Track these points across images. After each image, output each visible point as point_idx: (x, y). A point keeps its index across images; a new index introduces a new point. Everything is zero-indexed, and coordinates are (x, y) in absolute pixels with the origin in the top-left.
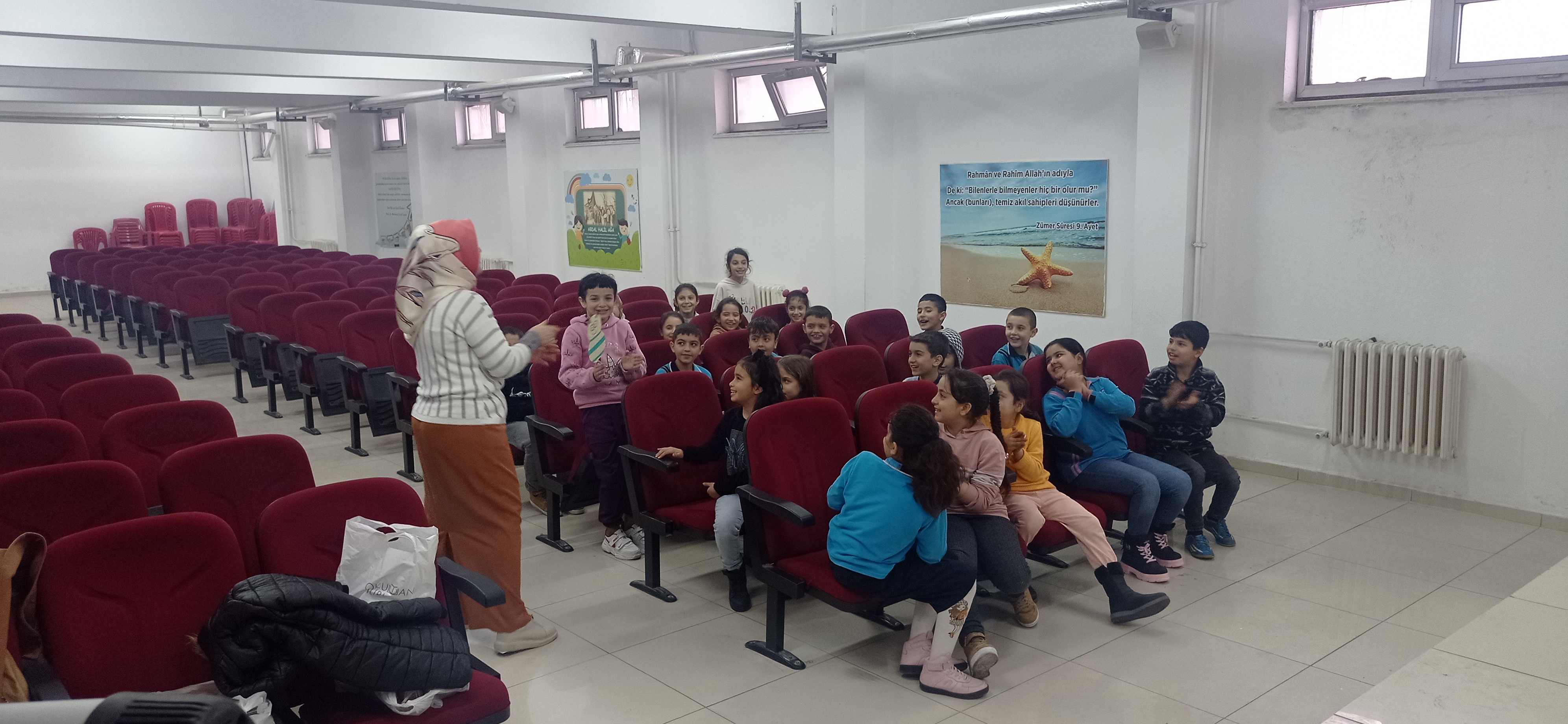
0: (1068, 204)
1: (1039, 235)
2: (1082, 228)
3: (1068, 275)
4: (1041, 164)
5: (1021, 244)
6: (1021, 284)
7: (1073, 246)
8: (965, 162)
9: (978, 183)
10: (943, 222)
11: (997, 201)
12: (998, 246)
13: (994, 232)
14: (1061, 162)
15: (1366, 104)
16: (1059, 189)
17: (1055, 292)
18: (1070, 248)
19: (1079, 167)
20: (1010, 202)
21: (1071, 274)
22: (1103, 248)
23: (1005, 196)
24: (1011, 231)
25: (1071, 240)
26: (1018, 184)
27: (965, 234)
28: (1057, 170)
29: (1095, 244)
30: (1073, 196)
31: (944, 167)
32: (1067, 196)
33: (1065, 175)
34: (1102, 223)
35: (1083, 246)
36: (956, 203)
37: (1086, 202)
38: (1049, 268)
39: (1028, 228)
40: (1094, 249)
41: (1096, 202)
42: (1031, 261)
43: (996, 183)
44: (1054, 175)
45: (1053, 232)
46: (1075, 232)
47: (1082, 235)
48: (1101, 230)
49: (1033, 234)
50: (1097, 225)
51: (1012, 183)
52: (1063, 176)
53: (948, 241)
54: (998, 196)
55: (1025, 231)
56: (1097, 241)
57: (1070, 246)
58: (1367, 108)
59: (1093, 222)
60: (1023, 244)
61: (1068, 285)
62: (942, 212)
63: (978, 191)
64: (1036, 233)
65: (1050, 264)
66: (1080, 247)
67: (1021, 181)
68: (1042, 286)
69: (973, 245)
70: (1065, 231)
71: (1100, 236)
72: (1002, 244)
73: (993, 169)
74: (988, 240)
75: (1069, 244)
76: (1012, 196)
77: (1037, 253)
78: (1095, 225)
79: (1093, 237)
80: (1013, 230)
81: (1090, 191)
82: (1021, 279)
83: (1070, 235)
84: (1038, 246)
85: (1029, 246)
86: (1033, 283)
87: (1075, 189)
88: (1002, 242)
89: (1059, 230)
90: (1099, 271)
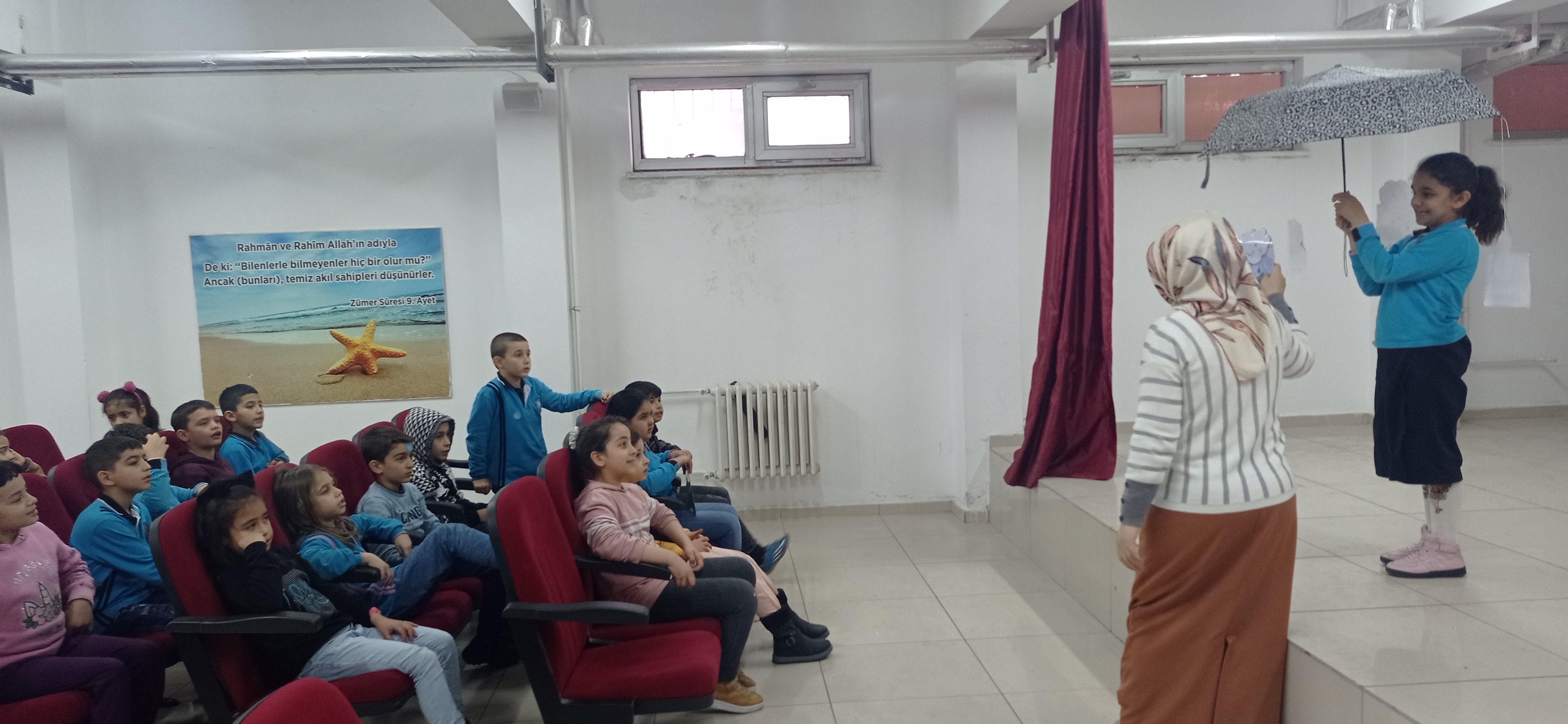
0: (393, 277)
1: (355, 315)
2: (414, 303)
3: (400, 356)
4: (350, 233)
5: (328, 326)
6: (333, 372)
7: (404, 324)
8: (230, 233)
9: (254, 256)
10: (200, 307)
11: (287, 277)
12: (295, 332)
13: (287, 315)
14: (378, 231)
15: (708, 177)
16: (379, 261)
17: (383, 377)
18: (400, 326)
19: (402, 236)
20: (308, 279)
21: (404, 355)
22: (444, 323)
23: (303, 271)
24: (312, 312)
25: (400, 317)
26: (319, 257)
27: (241, 320)
28: (372, 239)
29: (433, 319)
30: (399, 268)
31: (196, 240)
32: (389, 269)
33: (385, 245)
34: (440, 296)
35: (418, 323)
36: (221, 282)
37: (417, 273)
38: (373, 351)
39: (338, 307)
40: (433, 325)
41: (430, 273)
42: (346, 345)
43: (284, 257)
44: (370, 245)
45: (375, 310)
46: (405, 308)
47: (416, 310)
48: (439, 303)
49: (346, 314)
50: (433, 299)
51: (309, 255)
52: (383, 246)
53: (210, 331)
54: (289, 271)
55: (333, 310)
56: (435, 316)
57: (399, 324)
58: (708, 179)
59: (428, 296)
60: (332, 326)
61: (401, 368)
62: (198, 295)
63: (256, 266)
64: (351, 312)
65: (373, 346)
66: (414, 324)
67: (323, 253)
68: (364, 372)
69: (254, 332)
70: (392, 307)
71: (439, 310)
72: (301, 328)
73: (279, 240)
74: (278, 325)
75: (399, 321)
76: (310, 272)
77: (355, 336)
78: (431, 298)
79: (430, 311)
80: (317, 310)
81: (421, 261)
82: (331, 368)
83: (398, 311)
84: (354, 327)
85: (343, 327)
86: (352, 370)
87: (400, 260)
88: (302, 326)
89: (384, 307)
90: (442, 348)
